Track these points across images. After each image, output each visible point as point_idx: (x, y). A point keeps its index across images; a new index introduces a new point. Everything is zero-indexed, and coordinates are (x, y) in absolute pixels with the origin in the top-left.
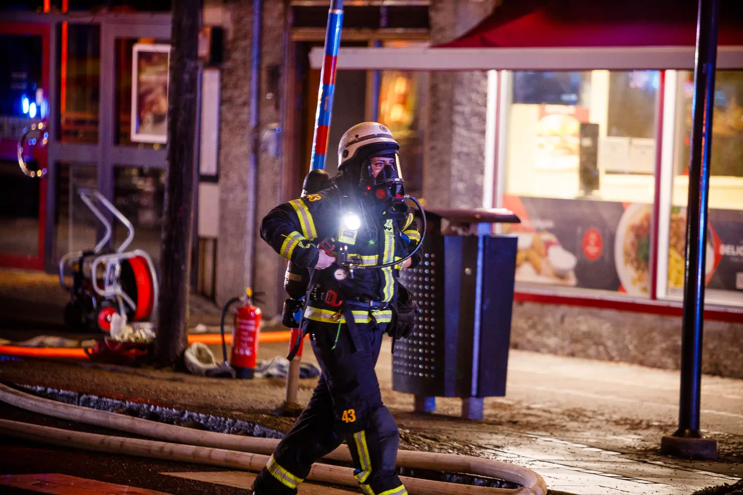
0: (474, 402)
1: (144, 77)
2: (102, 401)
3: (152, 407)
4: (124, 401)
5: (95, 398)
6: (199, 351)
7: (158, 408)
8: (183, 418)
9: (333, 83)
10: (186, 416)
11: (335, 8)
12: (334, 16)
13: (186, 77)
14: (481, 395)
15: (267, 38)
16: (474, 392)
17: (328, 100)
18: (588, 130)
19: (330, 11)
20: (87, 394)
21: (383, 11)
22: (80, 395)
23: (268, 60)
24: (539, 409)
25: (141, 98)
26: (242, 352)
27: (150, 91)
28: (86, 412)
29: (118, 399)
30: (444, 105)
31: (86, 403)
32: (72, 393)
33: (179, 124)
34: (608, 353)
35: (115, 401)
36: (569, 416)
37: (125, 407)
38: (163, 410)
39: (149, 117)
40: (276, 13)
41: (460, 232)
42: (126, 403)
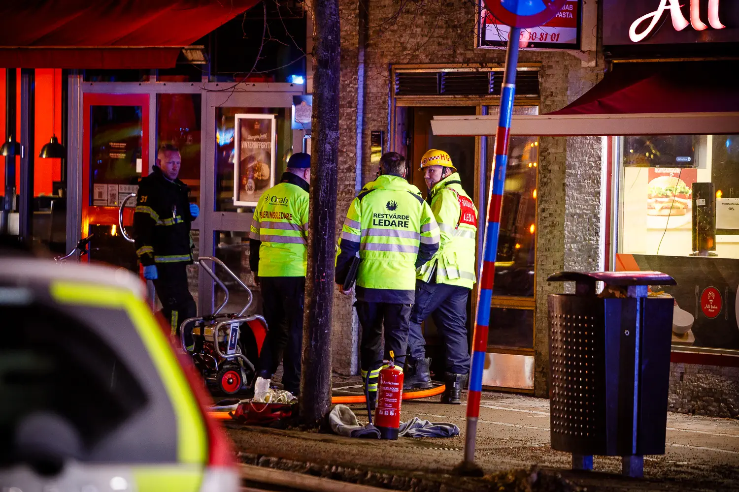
0: (634, 461)
1: (245, 145)
2: (282, 463)
3: (334, 468)
4: (305, 462)
5: (274, 459)
6: (342, 412)
7: (340, 469)
8: (367, 478)
9: (506, 154)
10: (369, 476)
11: (507, 82)
12: (507, 90)
13: (328, 147)
14: (640, 454)
15: (372, 105)
16: (634, 451)
17: (501, 171)
18: (700, 190)
19: (503, 85)
20: (266, 456)
21: (491, 77)
22: (259, 457)
23: (372, 127)
24: (688, 466)
25: (242, 164)
26: (386, 413)
27: (252, 158)
28: (272, 473)
29: (298, 461)
30: (555, 168)
31: (266, 464)
32: (251, 456)
33: (321, 193)
34: (729, 409)
35: (295, 463)
36: (720, 473)
37: (305, 468)
38: (345, 471)
39: (251, 183)
40: (380, 81)
41: (618, 294)
42: (306, 465)
